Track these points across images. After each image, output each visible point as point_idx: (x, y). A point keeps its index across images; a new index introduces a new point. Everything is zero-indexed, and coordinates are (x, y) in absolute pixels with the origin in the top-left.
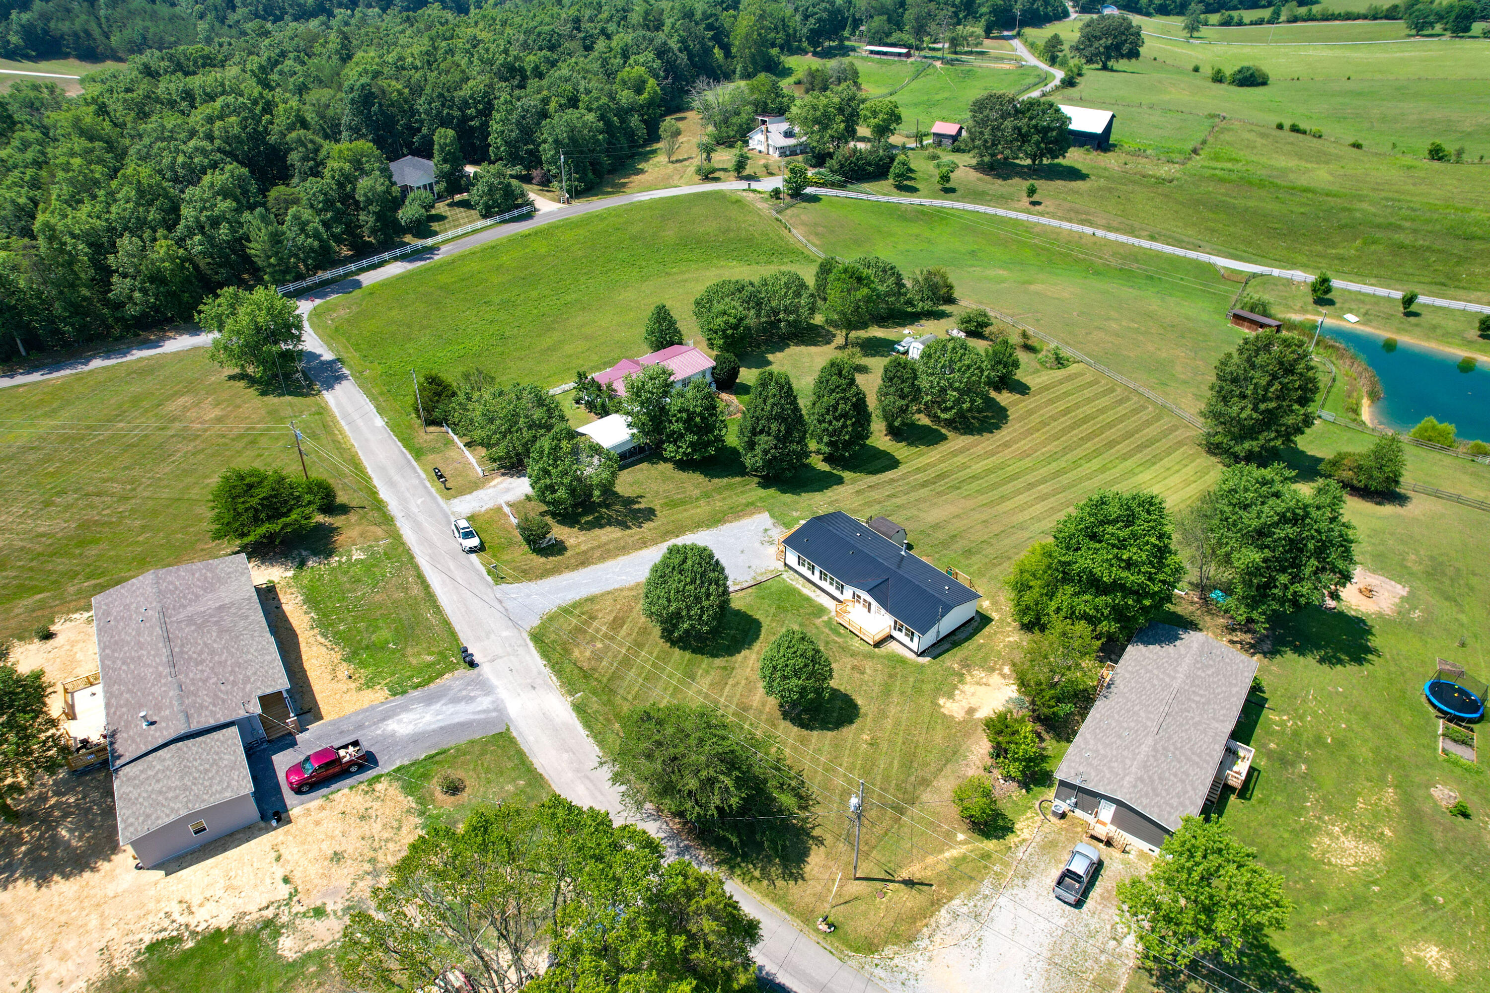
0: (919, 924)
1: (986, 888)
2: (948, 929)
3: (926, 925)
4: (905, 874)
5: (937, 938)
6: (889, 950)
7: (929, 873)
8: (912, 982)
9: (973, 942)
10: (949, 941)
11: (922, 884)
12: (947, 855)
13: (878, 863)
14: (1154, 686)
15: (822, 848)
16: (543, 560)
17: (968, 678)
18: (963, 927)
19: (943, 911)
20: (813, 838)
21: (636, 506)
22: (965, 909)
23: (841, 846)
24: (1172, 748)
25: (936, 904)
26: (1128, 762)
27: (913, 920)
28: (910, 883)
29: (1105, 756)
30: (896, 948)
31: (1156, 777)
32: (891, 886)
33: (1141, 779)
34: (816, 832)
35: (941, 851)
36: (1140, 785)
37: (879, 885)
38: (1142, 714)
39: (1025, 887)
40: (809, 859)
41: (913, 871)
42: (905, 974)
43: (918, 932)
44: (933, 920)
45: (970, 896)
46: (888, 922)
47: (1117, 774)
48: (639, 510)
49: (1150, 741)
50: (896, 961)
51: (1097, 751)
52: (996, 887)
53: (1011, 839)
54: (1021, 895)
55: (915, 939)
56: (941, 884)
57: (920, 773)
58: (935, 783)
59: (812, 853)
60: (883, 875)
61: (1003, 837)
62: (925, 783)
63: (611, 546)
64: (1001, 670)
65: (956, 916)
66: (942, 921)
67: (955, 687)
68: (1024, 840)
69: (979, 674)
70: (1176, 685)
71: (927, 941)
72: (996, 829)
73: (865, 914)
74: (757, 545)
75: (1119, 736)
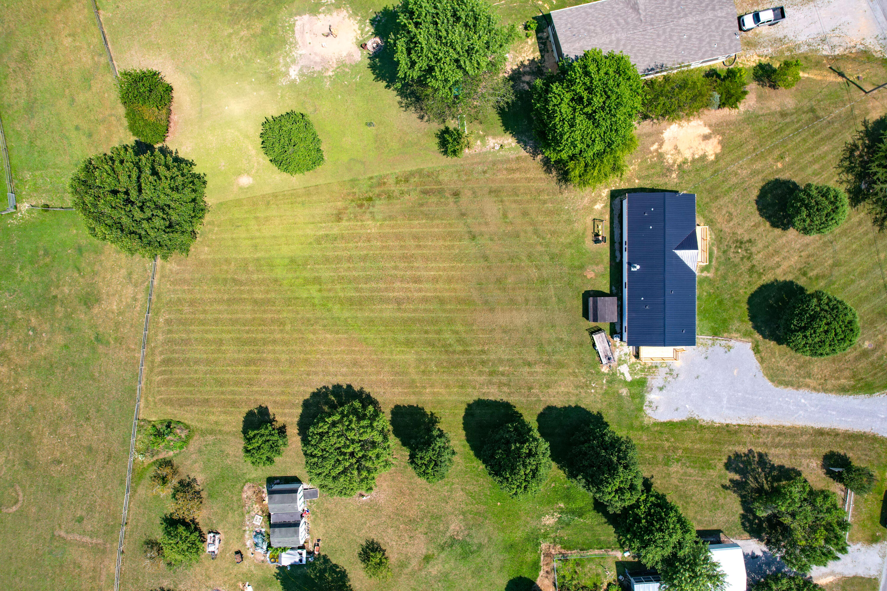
0: (853, 56)
1: (804, 49)
2: (843, 44)
3: (851, 53)
4: (840, 79)
5: (852, 44)
6: (878, 55)
7: (825, 73)
8: (880, 37)
9: (837, 32)
10: (848, 40)
11: (834, 71)
12: (806, 75)
13: (848, 91)
14: (633, 47)
15: (867, 118)
16: (850, 455)
17: (680, 160)
18: (835, 41)
19: (836, 53)
20: (866, 127)
21: (737, 477)
22: (826, 47)
23: (856, 112)
24: (674, 11)
25: (836, 58)
26: (707, 22)
27: (854, 59)
28: (841, 75)
29: (710, 36)
30: (874, 54)
31: (703, 5)
32: (851, 79)
33: (713, 9)
34: (863, 128)
35: (807, 78)
36: (717, 7)
37: (857, 82)
38: (663, 38)
39: (785, 37)
40: (878, 118)
41: (833, 78)
42: (881, 41)
43: (857, 53)
44: (845, 53)
45: (817, 51)
46: (868, 66)
47: (720, 22)
48: (736, 472)
49: (683, 20)
50: (879, 49)
51: (709, 43)
52: (799, 46)
53: (764, 61)
54: (792, 34)
55: (862, 51)
56: (825, 65)
57: (780, 120)
58: (778, 109)
59: (874, 120)
60: (852, 85)
61: (768, 65)
62: (783, 115)
63: (788, 441)
64: (656, 151)
65: (833, 47)
66: (842, 49)
67: (694, 161)
68: (759, 56)
69: (669, 159)
70: (623, 36)
71: (858, 47)
72: (767, 71)
73: (876, 75)
74: (681, 378)
75: (690, 38)
